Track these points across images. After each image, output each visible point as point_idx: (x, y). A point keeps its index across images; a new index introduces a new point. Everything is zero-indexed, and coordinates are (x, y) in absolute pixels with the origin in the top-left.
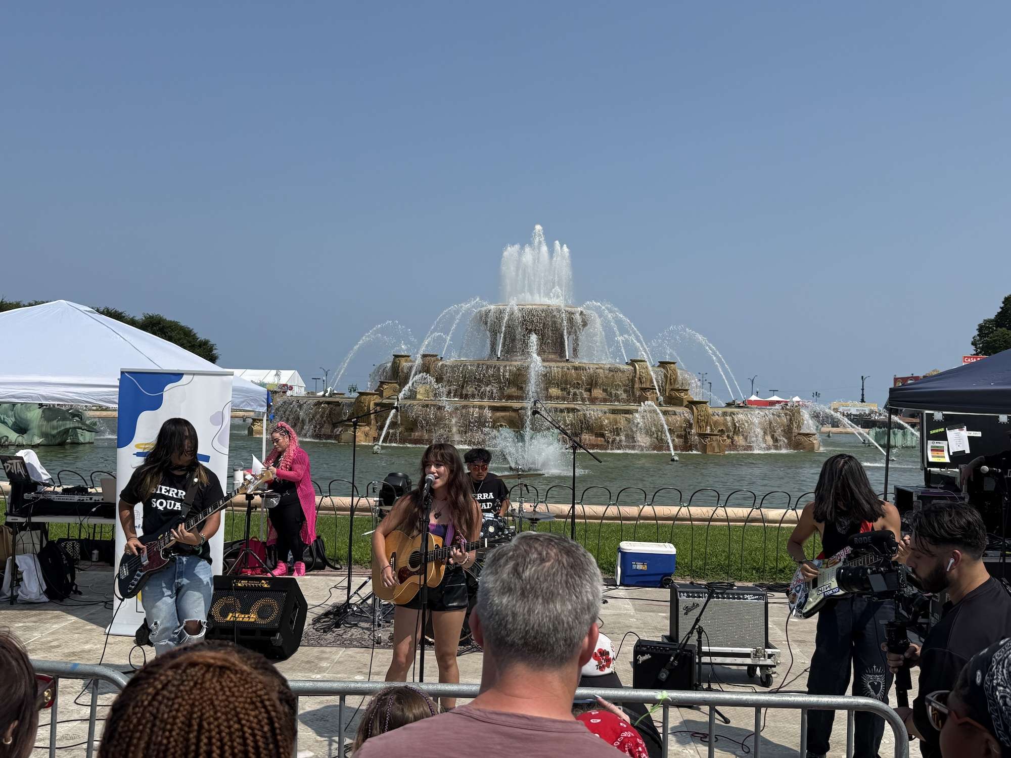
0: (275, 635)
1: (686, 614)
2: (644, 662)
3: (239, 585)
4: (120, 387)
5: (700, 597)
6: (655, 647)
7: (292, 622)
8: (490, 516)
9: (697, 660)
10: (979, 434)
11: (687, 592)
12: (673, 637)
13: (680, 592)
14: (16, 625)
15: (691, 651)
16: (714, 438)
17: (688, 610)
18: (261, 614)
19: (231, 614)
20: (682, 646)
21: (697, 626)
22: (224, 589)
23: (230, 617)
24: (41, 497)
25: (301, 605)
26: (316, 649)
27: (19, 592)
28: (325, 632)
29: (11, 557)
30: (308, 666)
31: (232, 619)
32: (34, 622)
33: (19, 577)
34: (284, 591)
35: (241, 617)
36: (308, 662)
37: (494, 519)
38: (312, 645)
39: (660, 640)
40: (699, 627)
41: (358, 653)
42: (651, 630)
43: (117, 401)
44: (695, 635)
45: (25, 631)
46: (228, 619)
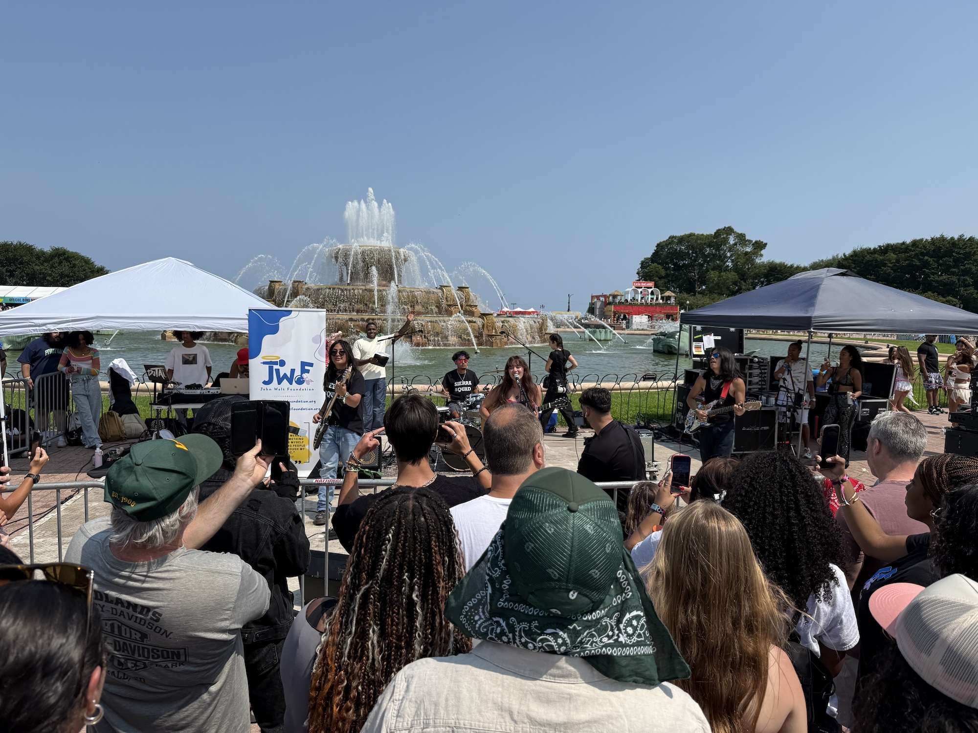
4: (249, 320)
10: (719, 338)
16: (498, 337)
29: (156, 432)
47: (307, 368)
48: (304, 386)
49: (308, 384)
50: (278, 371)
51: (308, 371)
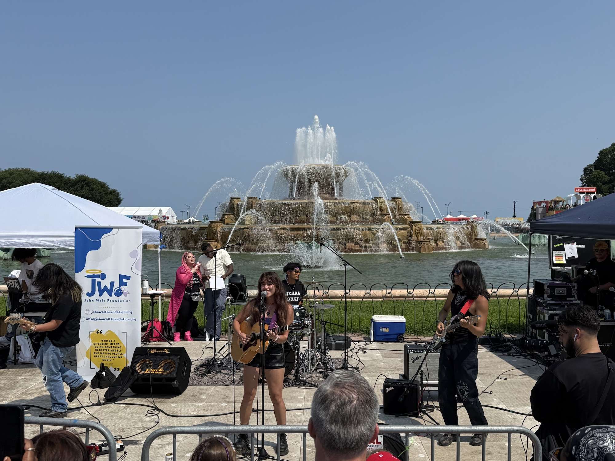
0: (174, 381)
1: (413, 362)
2: (390, 391)
3: (152, 352)
4: (75, 237)
5: (421, 352)
6: (396, 383)
7: (183, 373)
8: (296, 306)
9: (420, 389)
10: (583, 246)
11: (414, 350)
12: (405, 376)
13: (410, 350)
14: (20, 378)
15: (416, 385)
16: (426, 243)
17: (414, 360)
18: (165, 369)
19: (147, 370)
20: (411, 382)
21: (420, 371)
22: (142, 355)
23: (147, 371)
24: (30, 301)
25: (188, 362)
26: (198, 387)
27: (19, 358)
28: (202, 376)
29: (13, 337)
30: (193, 398)
31: (148, 372)
32: (30, 376)
33: (19, 348)
34: (179, 355)
35: (153, 371)
36: (194, 396)
37: (299, 308)
38: (195, 385)
39: (398, 378)
40: (421, 371)
41: (223, 389)
42: (392, 369)
43: (74, 245)
44: (419, 375)
45: (25, 382)
46: (146, 372)
47: (124, 280)
48: (122, 297)
49: (126, 295)
50: (99, 283)
51: (125, 284)
